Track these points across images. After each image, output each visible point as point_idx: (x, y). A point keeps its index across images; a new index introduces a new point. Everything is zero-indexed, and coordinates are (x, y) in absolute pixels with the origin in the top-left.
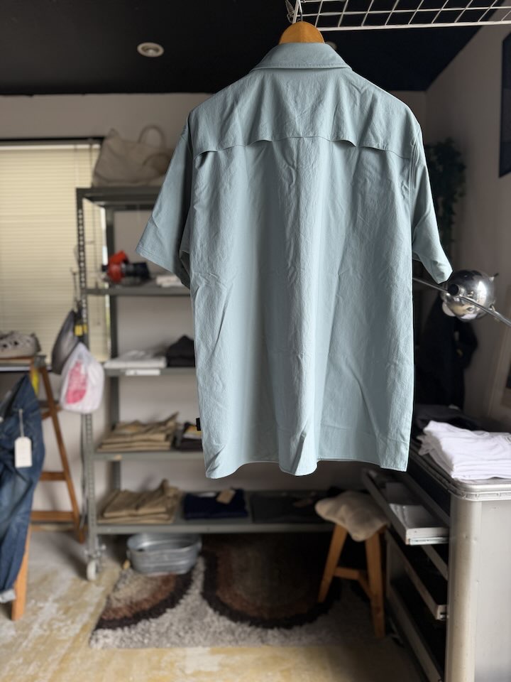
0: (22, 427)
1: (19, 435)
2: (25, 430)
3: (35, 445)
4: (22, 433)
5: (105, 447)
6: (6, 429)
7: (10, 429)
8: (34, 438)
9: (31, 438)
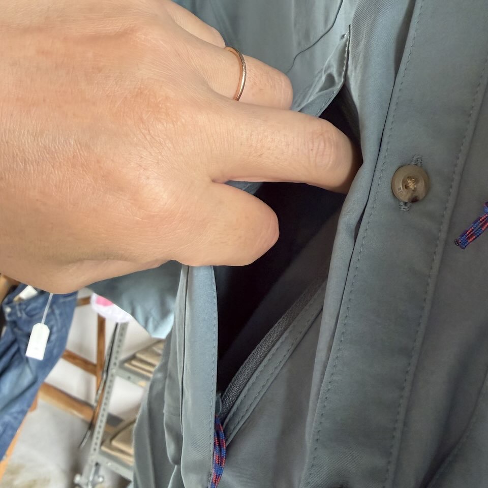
0: (46, 310)
1: (39, 321)
2: (48, 315)
3: (53, 337)
4: (43, 320)
5: (134, 362)
6: (29, 308)
7: (35, 309)
8: (55, 329)
9: (51, 329)
